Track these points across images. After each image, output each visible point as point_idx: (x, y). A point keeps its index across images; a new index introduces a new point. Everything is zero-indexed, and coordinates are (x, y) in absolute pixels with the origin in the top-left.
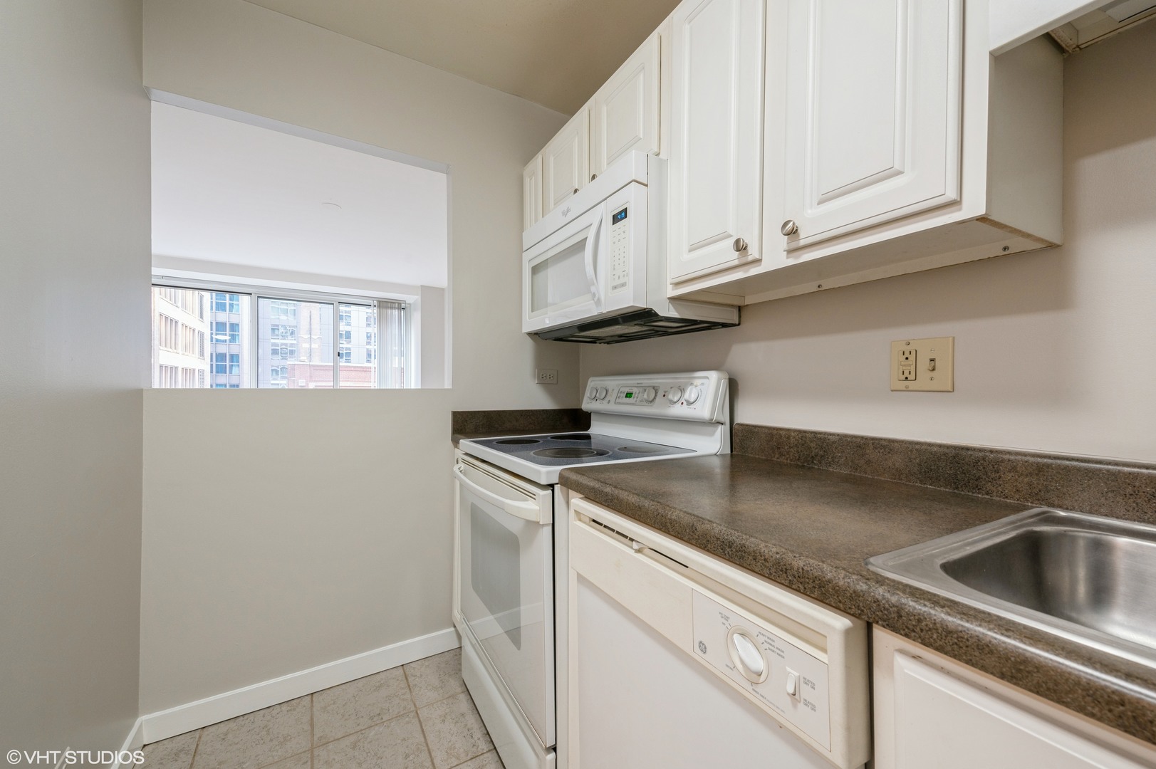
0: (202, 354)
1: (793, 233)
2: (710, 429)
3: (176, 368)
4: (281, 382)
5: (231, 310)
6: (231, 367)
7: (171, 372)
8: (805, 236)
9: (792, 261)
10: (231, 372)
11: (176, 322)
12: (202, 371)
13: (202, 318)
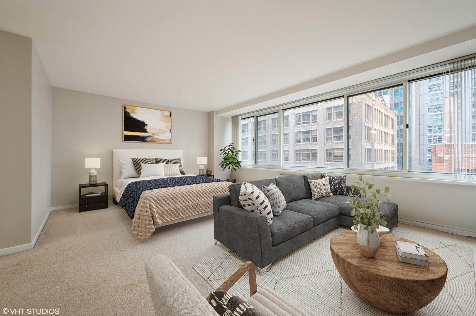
0: (393, 144)
7: (379, 151)
11: (381, 131)
12: (393, 151)
13: (393, 128)
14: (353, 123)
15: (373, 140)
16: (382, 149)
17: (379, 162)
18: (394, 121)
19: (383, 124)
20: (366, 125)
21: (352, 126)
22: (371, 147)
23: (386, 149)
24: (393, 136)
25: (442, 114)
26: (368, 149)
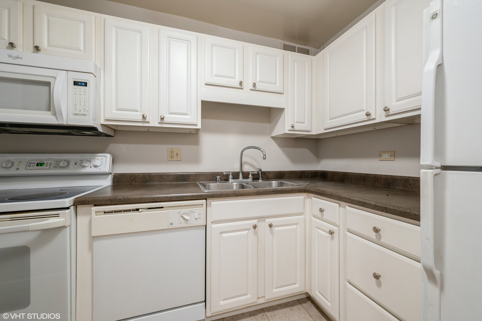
1: (162, 119)
2: (105, 176)
8: (165, 120)
9: (160, 126)
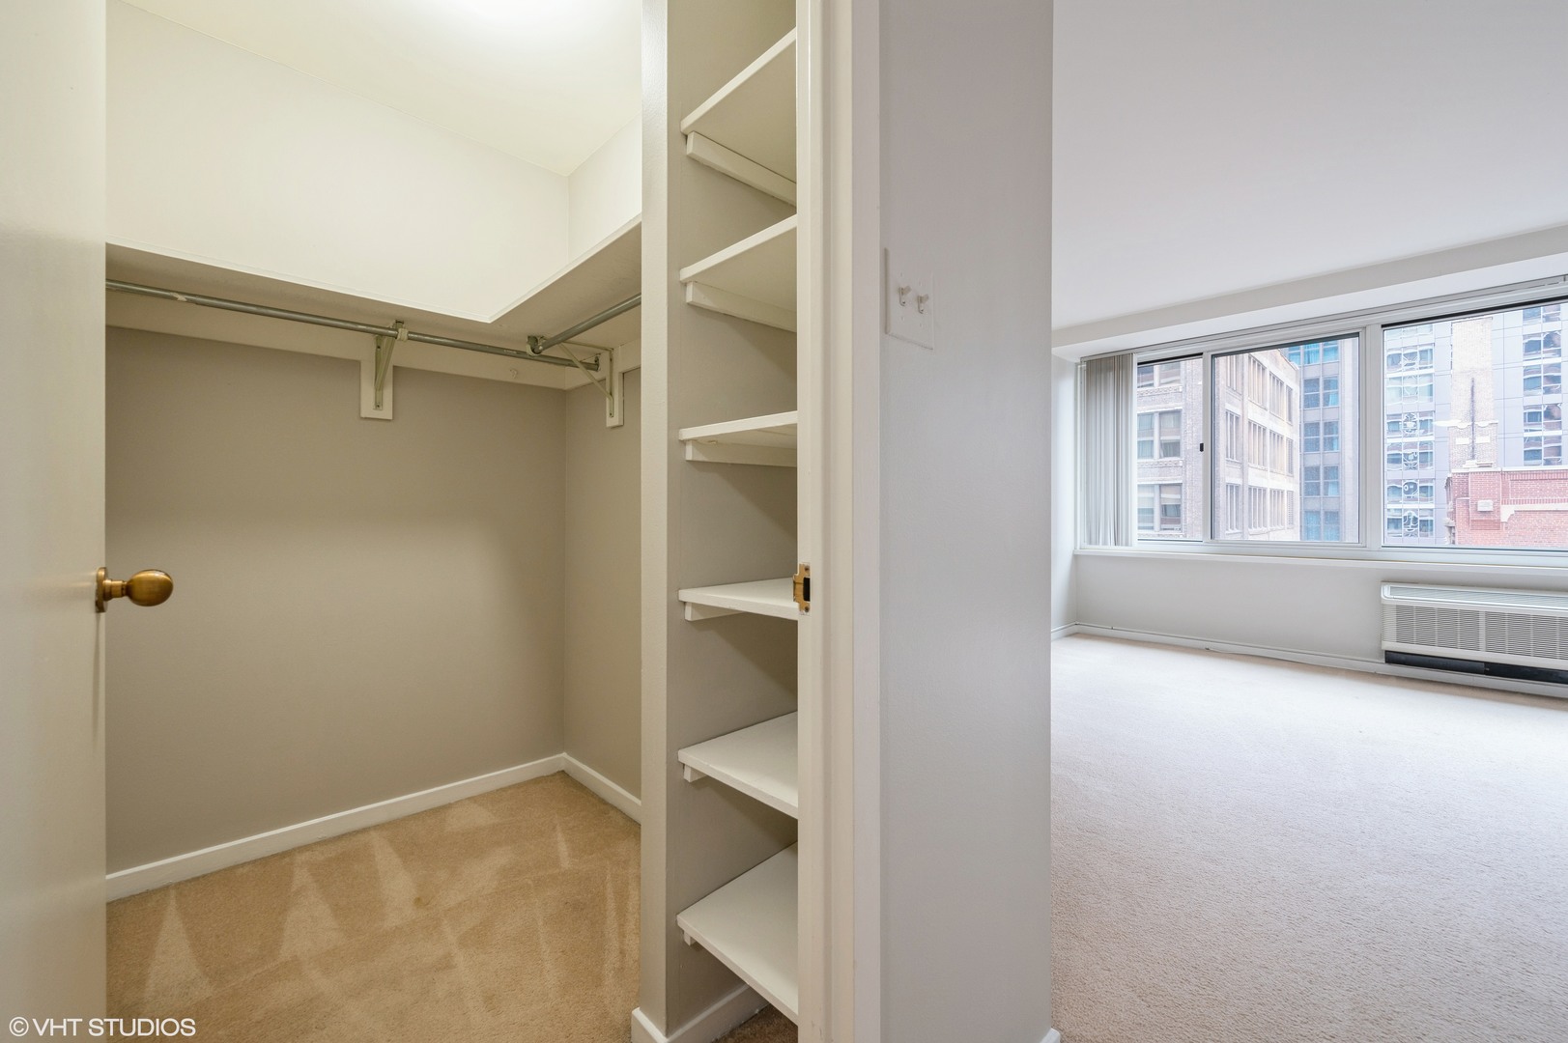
0: (1291, 470)
3: (1265, 490)
4: (1406, 506)
5: (1326, 403)
6: (1326, 484)
7: (1260, 493)
10: (1326, 494)
11: (1264, 429)
12: (1291, 493)
13: (1290, 419)
14: (1189, 400)
15: (1246, 458)
16: (1265, 486)
17: (1259, 529)
18: (1293, 396)
19: (1268, 406)
20: (1229, 407)
21: (1183, 412)
22: (1239, 481)
23: (1275, 487)
24: (1290, 442)
25: (1430, 375)
26: (1232, 487)
